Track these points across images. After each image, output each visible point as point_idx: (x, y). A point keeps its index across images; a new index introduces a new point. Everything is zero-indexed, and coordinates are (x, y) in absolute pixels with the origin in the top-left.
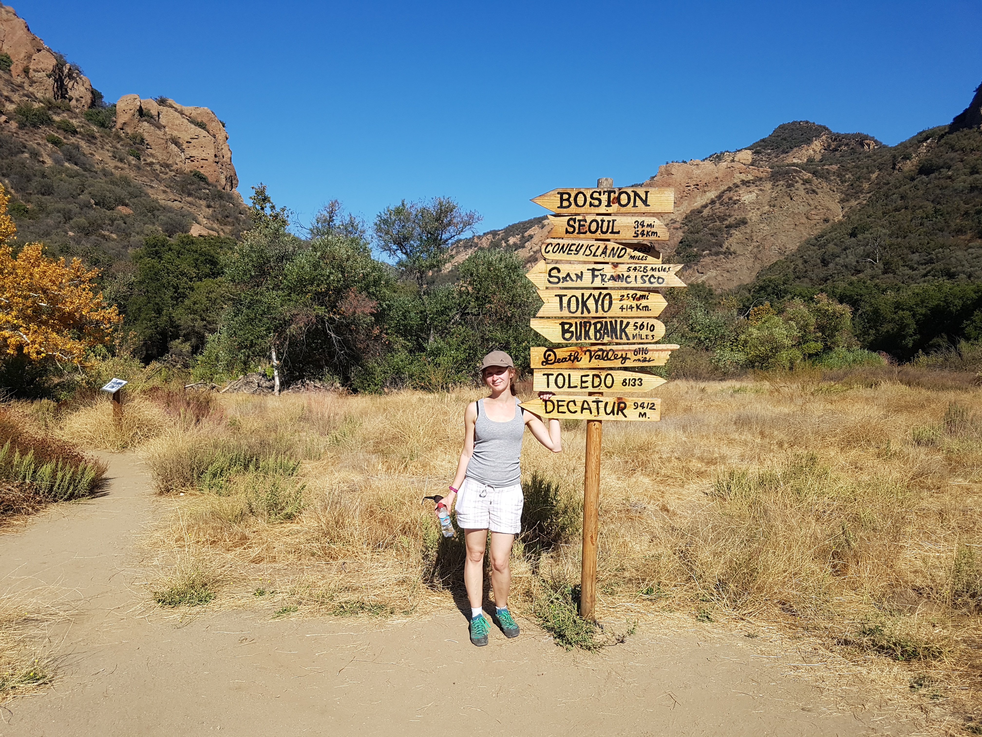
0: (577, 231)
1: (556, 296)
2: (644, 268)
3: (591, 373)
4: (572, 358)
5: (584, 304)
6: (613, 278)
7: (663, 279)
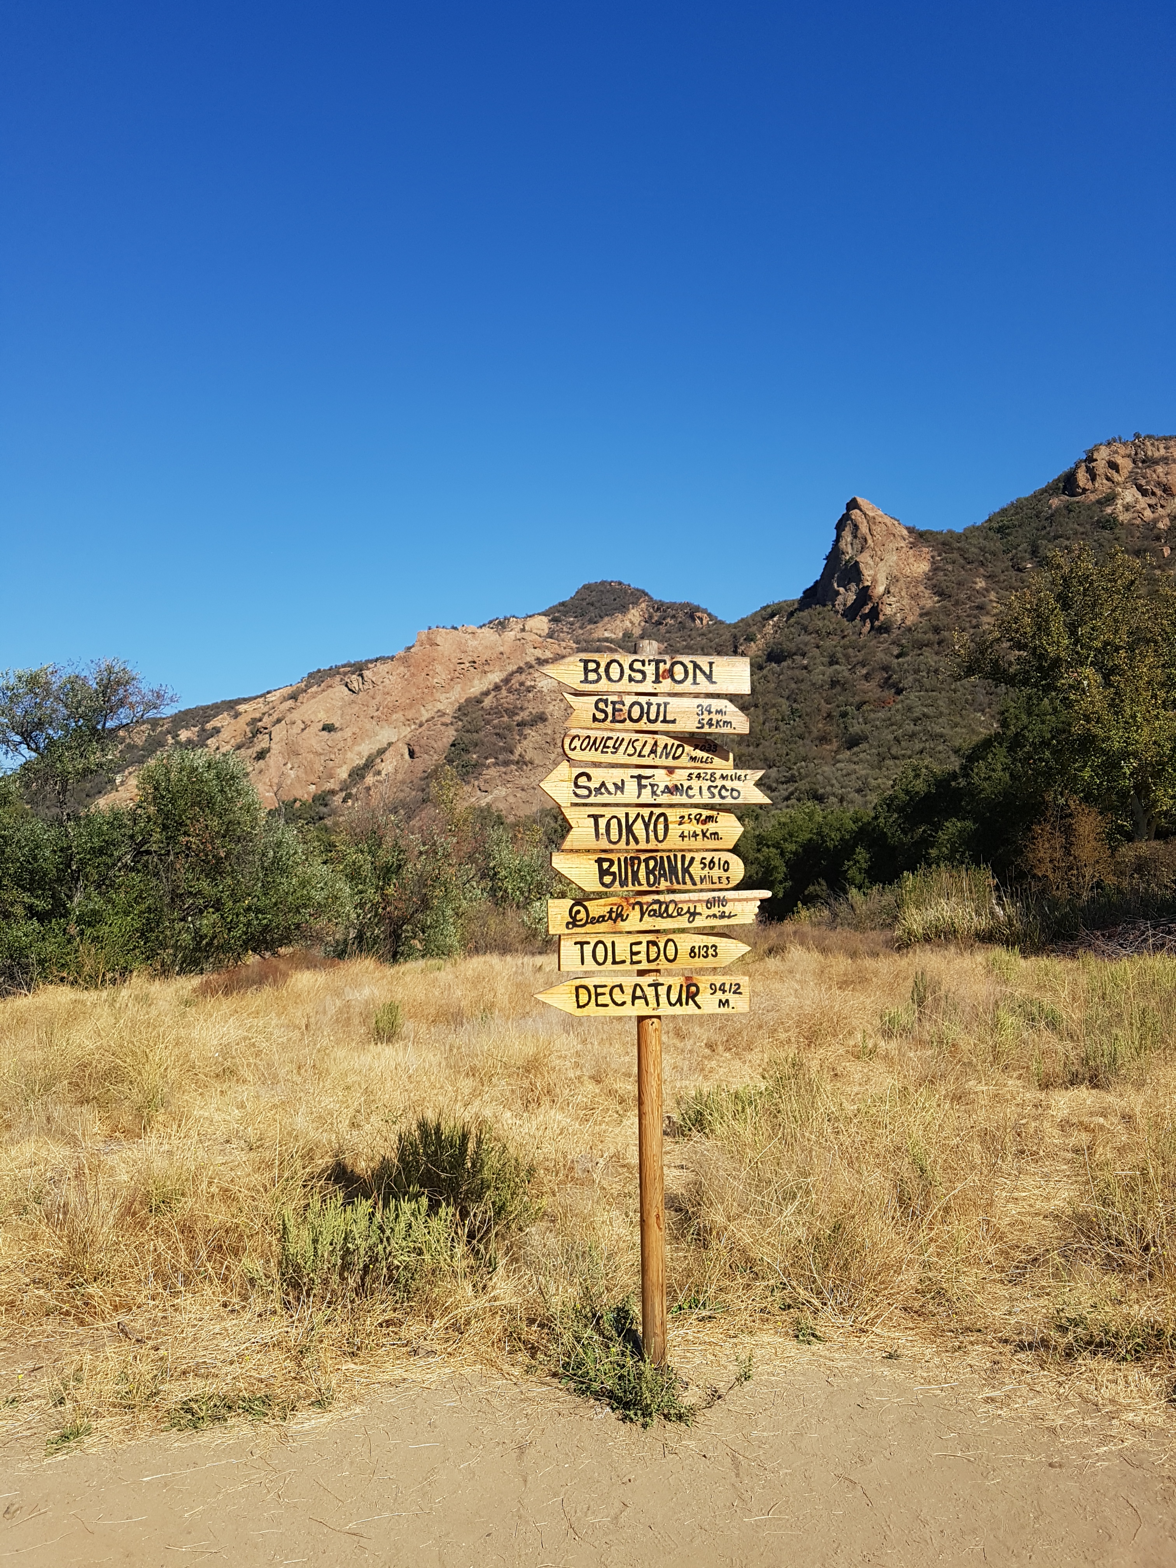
0: (610, 718)
1: (589, 816)
2: (711, 776)
3: (644, 938)
4: (614, 915)
5: (629, 828)
6: (668, 790)
7: (739, 793)
